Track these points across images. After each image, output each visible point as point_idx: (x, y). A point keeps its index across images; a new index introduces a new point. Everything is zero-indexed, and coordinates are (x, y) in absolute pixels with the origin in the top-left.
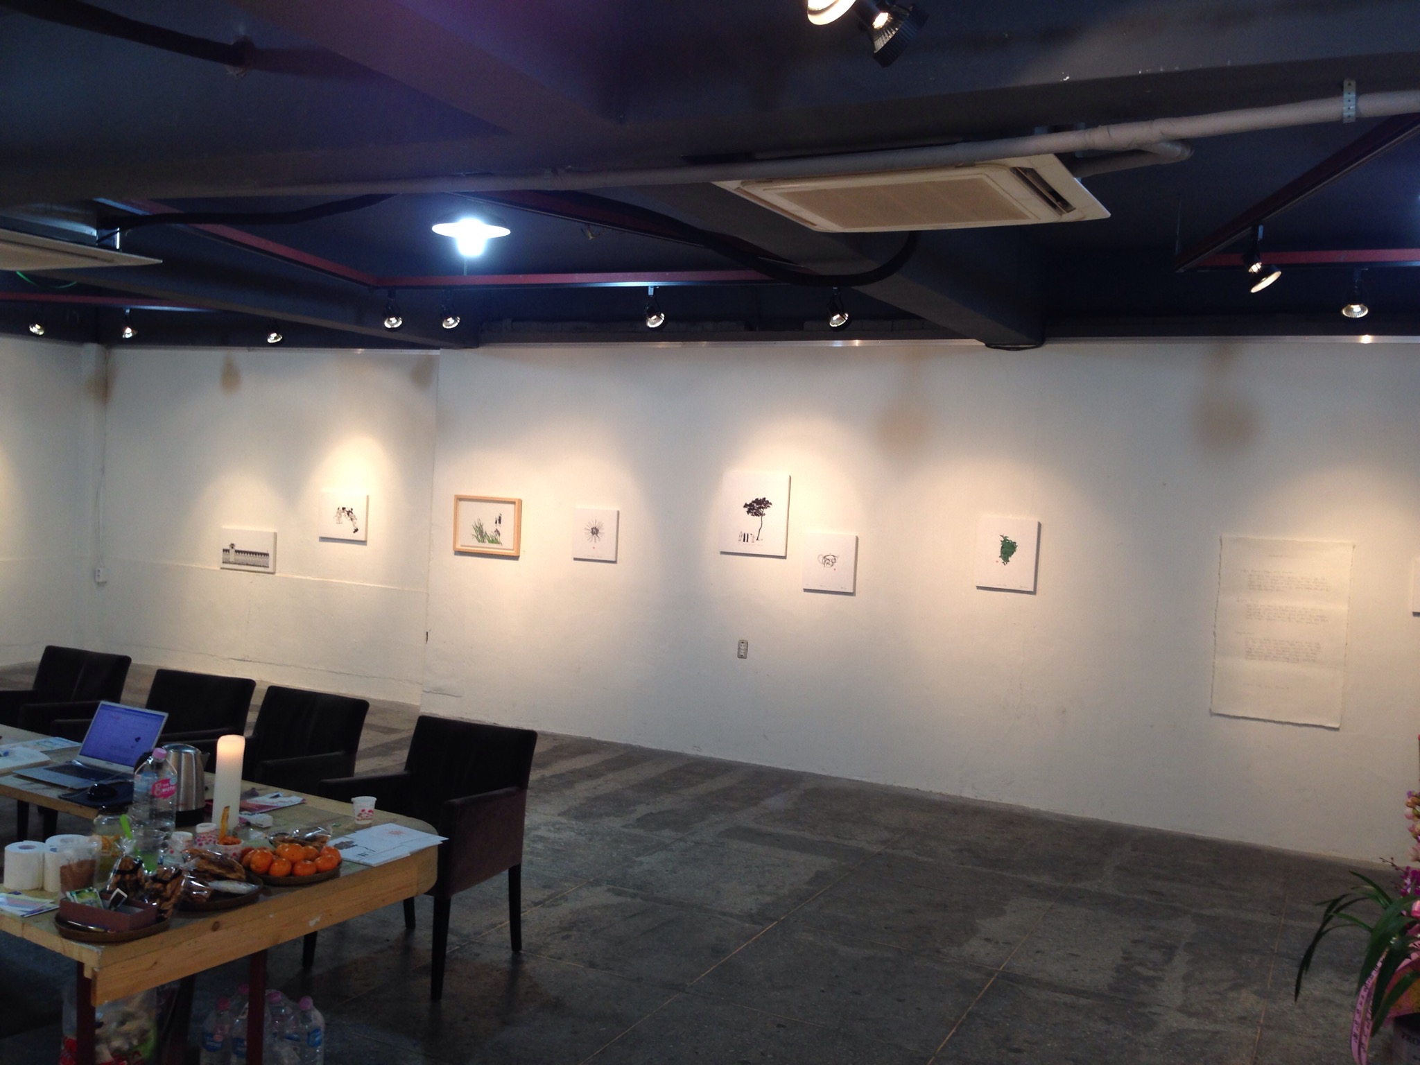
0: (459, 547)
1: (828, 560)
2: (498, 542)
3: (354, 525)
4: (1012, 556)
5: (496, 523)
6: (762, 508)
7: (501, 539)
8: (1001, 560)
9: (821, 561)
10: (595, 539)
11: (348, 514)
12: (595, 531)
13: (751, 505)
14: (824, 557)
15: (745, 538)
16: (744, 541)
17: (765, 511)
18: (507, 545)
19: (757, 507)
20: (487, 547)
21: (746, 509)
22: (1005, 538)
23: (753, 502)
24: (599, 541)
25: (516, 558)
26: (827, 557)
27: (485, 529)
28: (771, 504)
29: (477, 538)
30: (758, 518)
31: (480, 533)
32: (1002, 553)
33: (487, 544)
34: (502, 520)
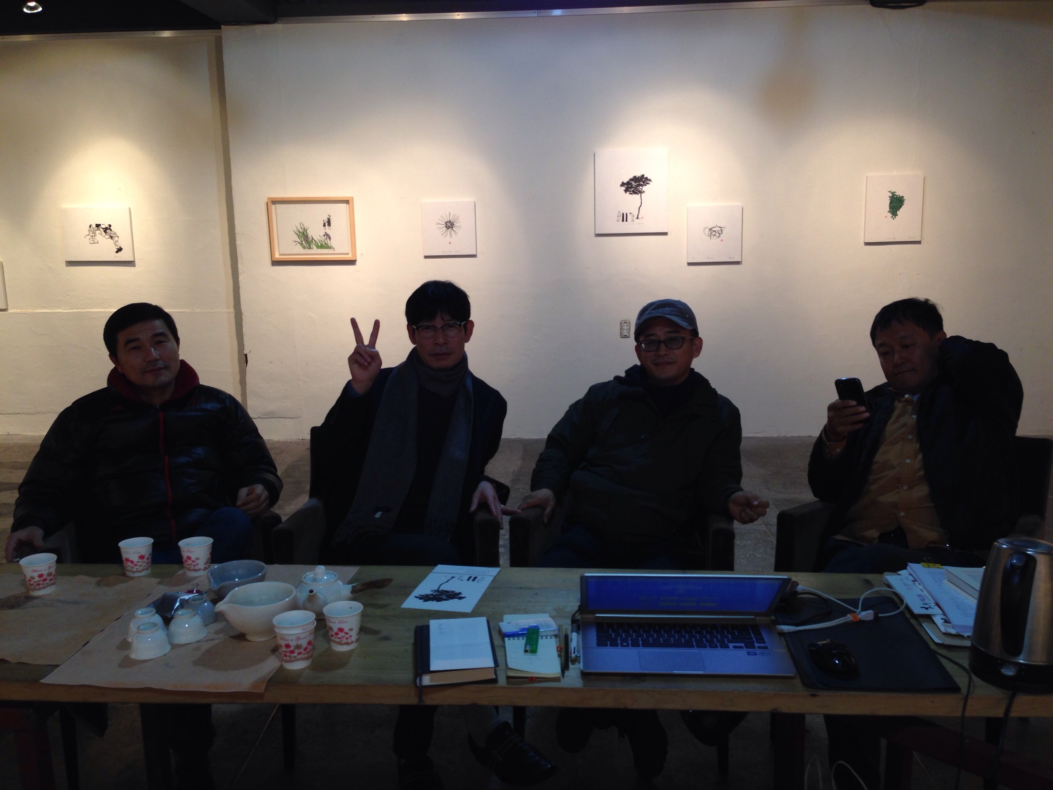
0: (277, 256)
1: (715, 232)
2: (330, 248)
3: (115, 244)
4: (901, 210)
5: (324, 225)
6: (642, 185)
7: (332, 243)
8: (890, 215)
9: (707, 233)
10: (451, 234)
11: (105, 232)
12: (450, 225)
13: (628, 183)
14: (710, 230)
15: (624, 218)
16: (623, 221)
17: (644, 188)
18: (340, 248)
19: (635, 185)
20: (315, 253)
21: (623, 188)
22: (893, 194)
23: (631, 180)
24: (456, 235)
25: (352, 262)
26: (713, 229)
27: (311, 233)
28: (650, 180)
29: (301, 244)
30: (637, 197)
31: (305, 238)
32: (890, 208)
33: (315, 250)
34: (331, 222)
